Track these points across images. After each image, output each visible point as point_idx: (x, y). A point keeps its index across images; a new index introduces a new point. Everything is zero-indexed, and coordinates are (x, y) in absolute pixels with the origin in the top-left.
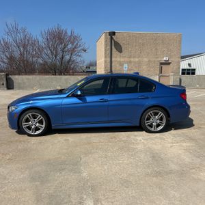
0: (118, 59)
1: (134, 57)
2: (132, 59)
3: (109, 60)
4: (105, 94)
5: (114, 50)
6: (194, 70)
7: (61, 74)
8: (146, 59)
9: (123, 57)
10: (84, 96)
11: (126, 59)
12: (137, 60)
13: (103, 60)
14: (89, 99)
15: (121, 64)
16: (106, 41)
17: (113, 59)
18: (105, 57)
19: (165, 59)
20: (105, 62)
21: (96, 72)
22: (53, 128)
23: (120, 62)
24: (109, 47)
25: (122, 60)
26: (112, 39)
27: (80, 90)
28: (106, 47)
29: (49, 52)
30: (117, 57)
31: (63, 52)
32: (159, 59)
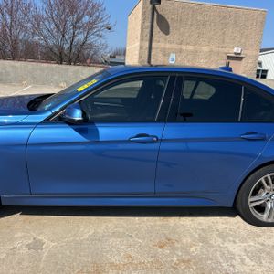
0: (162, 45)
1: (188, 44)
2: (184, 47)
3: (147, 44)
4: (152, 121)
5: (156, 29)
6: (266, 71)
7: (69, 63)
8: (205, 49)
9: (170, 42)
10: (92, 122)
11: (175, 46)
12: (191, 48)
13: (138, 44)
14: (105, 132)
15: (166, 53)
16: (144, 13)
17: (154, 45)
18: (142, 40)
19: (235, 50)
20: (141, 48)
21: (124, 64)
22: (3, 204)
23: (165, 49)
24: (148, 24)
25: (168, 46)
26: (154, 9)
27: (81, 106)
28: (143, 23)
29: (53, 26)
30: (161, 42)
31: (75, 28)
32: (226, 50)
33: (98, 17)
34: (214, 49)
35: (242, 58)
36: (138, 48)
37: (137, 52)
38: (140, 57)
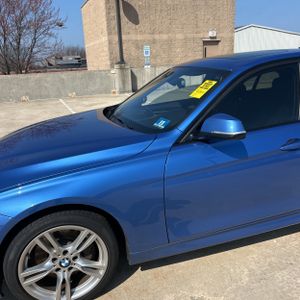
0: (133, 37)
1: (160, 32)
2: (157, 37)
3: (116, 38)
5: (124, 19)
8: (180, 36)
9: (142, 33)
11: (148, 37)
12: (165, 37)
15: (139, 46)
17: (124, 37)
18: (109, 34)
19: (211, 34)
20: (110, 43)
23: (137, 41)
24: (114, 14)
25: (139, 37)
28: (108, 13)
30: (131, 33)
31: (19, 28)
32: (201, 35)
33: (43, 12)
34: (189, 36)
35: (218, 42)
36: (107, 43)
37: (106, 49)
38: (111, 53)
